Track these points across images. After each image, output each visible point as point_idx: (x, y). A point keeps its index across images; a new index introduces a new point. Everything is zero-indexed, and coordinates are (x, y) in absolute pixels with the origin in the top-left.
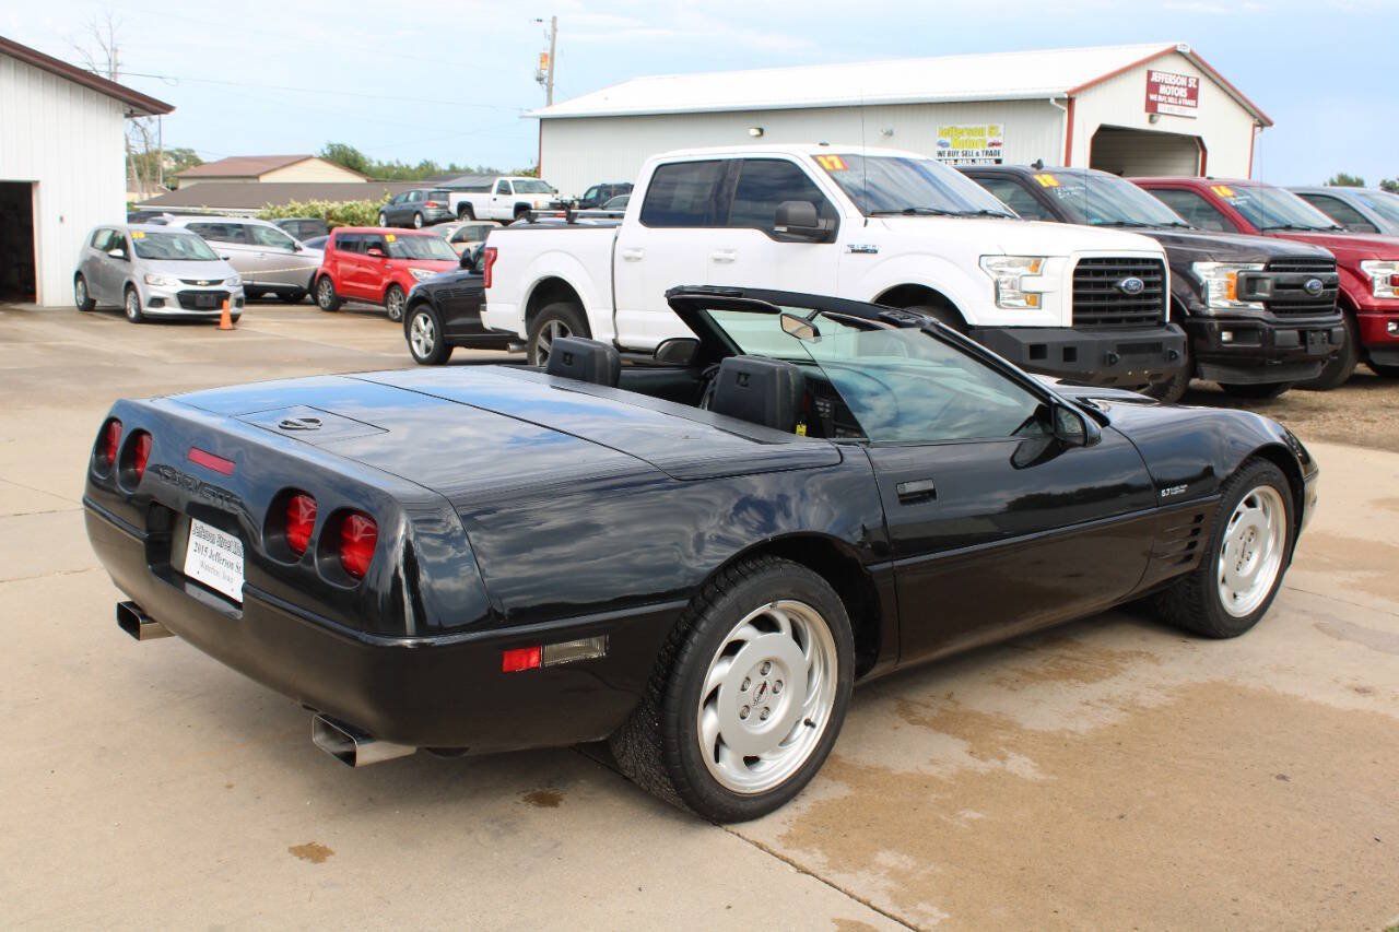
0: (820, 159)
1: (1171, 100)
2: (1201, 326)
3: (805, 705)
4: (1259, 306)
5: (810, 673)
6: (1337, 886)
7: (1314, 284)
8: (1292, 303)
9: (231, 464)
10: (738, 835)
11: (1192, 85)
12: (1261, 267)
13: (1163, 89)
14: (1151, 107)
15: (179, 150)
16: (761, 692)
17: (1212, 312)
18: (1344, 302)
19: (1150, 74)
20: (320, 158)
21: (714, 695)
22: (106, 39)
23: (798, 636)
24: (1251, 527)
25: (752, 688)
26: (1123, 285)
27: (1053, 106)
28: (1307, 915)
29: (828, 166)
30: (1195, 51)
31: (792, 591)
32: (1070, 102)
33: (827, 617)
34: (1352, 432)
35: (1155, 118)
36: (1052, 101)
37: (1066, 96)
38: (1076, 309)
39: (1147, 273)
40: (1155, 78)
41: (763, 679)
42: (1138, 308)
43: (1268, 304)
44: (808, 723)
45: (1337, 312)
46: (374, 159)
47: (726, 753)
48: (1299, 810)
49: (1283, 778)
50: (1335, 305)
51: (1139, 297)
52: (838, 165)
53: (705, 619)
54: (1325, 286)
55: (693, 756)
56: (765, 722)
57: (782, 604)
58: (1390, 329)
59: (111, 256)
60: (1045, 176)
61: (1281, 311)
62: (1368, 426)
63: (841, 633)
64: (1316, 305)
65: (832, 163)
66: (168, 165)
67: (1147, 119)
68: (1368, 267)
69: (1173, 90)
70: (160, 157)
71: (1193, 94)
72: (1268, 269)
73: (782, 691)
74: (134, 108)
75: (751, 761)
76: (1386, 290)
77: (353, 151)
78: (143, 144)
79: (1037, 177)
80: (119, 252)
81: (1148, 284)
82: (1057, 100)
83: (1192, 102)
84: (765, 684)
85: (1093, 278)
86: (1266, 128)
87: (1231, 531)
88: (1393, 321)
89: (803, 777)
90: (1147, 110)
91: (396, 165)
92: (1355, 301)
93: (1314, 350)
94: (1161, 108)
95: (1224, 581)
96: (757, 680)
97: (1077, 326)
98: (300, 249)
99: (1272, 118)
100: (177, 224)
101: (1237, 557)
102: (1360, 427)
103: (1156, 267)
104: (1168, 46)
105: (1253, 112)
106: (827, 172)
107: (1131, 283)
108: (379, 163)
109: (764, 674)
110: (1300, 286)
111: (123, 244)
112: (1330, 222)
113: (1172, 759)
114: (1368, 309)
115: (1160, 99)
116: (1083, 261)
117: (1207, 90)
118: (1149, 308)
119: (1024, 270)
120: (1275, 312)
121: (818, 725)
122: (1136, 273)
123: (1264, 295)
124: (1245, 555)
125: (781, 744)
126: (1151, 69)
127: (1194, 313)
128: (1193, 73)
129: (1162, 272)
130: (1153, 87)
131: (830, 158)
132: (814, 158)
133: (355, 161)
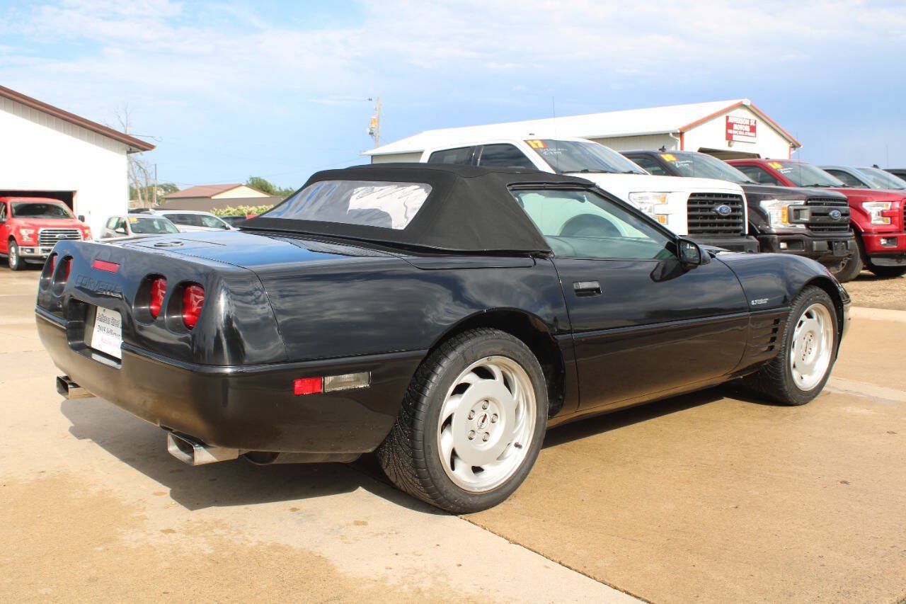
0: (530, 142)
1: (741, 133)
2: (767, 240)
3: (514, 432)
4: (803, 227)
5: (517, 410)
6: (892, 547)
7: (836, 214)
8: (823, 225)
9: (118, 266)
10: (469, 521)
11: (753, 124)
12: (802, 202)
13: (735, 127)
14: (729, 137)
15: (167, 185)
16: (483, 421)
17: (774, 231)
18: (854, 226)
19: (727, 118)
20: (246, 186)
21: (449, 421)
22: (124, 120)
23: (507, 383)
24: (810, 332)
25: (477, 418)
26: (718, 209)
27: (671, 138)
28: (873, 565)
29: (534, 146)
30: (754, 104)
31: (503, 349)
32: (681, 134)
33: (527, 369)
34: (863, 301)
35: (732, 143)
36: (671, 134)
37: (679, 132)
38: (690, 225)
39: (733, 203)
40: (730, 121)
41: (484, 413)
42: (728, 224)
43: (807, 225)
44: (517, 446)
45: (850, 231)
46: (277, 186)
47: (458, 464)
48: (859, 501)
49: (845, 482)
50: (849, 226)
51: (728, 217)
52: (541, 145)
53: (440, 365)
54: (843, 215)
55: (435, 462)
56: (486, 443)
57: (495, 359)
58: (882, 243)
59: (117, 232)
60: (668, 155)
61: (816, 230)
62: (874, 298)
63: (538, 383)
64: (838, 226)
65: (536, 144)
66: (161, 193)
67: (727, 144)
68: (867, 206)
69: (741, 127)
70: (155, 189)
71: (753, 129)
72: (807, 204)
73: (498, 421)
74: (132, 148)
75: (477, 470)
76: (879, 220)
77: (264, 181)
78: (144, 179)
79: (663, 156)
80: (122, 230)
81: (734, 210)
82: (673, 134)
83: (752, 134)
84: (486, 416)
85: (699, 206)
86: (797, 149)
87: (798, 332)
88: (884, 238)
89: (514, 482)
90: (727, 139)
91: (290, 190)
92: (860, 227)
93: (837, 254)
94: (735, 137)
95: (794, 366)
96: (481, 413)
97: (691, 235)
98: (229, 229)
99: (799, 142)
100: (159, 214)
101: (802, 351)
102: (869, 299)
103: (738, 199)
104: (736, 102)
105: (789, 139)
106: (535, 150)
107: (724, 209)
108: (280, 188)
109: (484, 408)
110: (826, 214)
111: (124, 225)
112: (842, 183)
113: (768, 473)
114: (868, 231)
115: (734, 132)
116: (693, 195)
117: (761, 127)
118: (734, 224)
119: (656, 201)
120: (812, 230)
121: (523, 446)
122: (726, 203)
123: (805, 219)
124: (807, 350)
125: (498, 459)
126: (728, 114)
127: (763, 232)
128: (753, 117)
129: (742, 202)
130: (730, 126)
131: (535, 142)
132: (526, 141)
133: (266, 187)
